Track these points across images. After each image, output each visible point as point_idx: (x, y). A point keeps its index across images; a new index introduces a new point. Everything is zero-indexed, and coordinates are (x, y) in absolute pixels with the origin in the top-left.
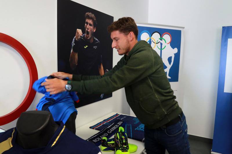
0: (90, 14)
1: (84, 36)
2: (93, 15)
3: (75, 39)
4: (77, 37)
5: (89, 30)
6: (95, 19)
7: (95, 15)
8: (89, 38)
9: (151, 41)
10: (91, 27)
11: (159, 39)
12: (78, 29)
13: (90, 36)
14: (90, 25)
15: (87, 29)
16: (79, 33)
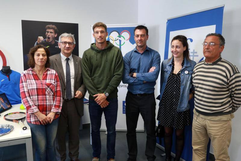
0: (51, 26)
1: (45, 40)
2: (54, 26)
3: (37, 43)
4: (39, 41)
5: (49, 36)
6: (56, 28)
7: (55, 26)
8: (50, 41)
9: (110, 39)
10: (52, 34)
11: (118, 37)
12: (39, 37)
13: (51, 40)
14: (51, 33)
15: (48, 36)
16: (41, 39)
